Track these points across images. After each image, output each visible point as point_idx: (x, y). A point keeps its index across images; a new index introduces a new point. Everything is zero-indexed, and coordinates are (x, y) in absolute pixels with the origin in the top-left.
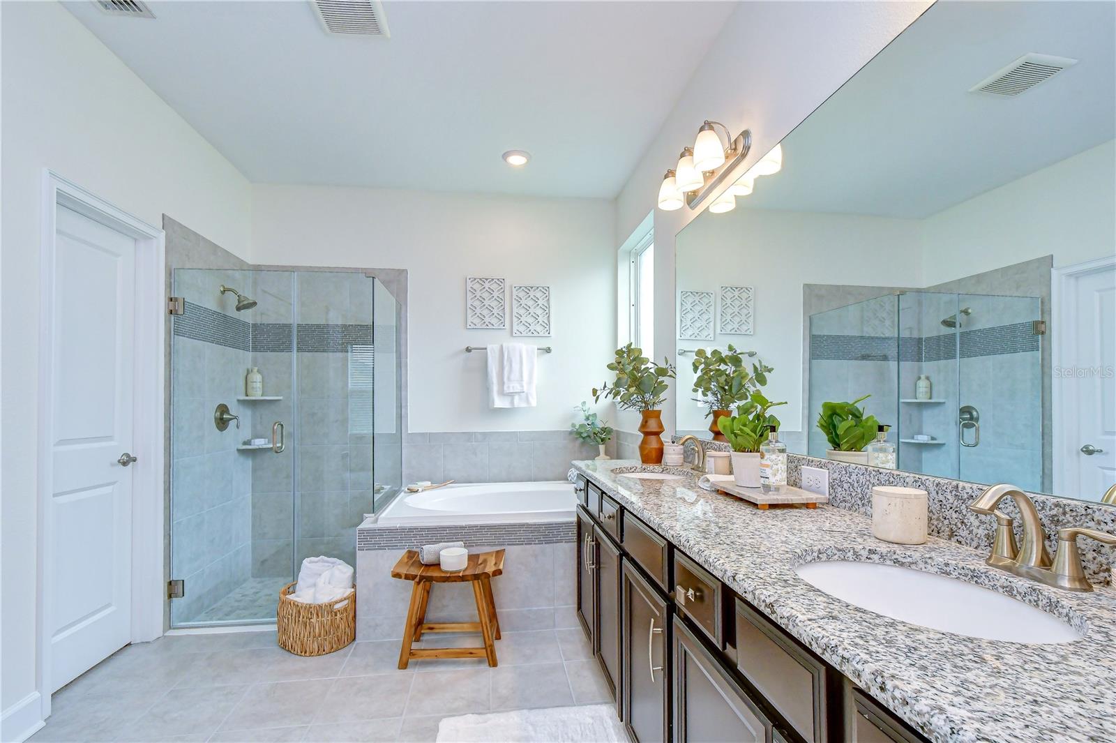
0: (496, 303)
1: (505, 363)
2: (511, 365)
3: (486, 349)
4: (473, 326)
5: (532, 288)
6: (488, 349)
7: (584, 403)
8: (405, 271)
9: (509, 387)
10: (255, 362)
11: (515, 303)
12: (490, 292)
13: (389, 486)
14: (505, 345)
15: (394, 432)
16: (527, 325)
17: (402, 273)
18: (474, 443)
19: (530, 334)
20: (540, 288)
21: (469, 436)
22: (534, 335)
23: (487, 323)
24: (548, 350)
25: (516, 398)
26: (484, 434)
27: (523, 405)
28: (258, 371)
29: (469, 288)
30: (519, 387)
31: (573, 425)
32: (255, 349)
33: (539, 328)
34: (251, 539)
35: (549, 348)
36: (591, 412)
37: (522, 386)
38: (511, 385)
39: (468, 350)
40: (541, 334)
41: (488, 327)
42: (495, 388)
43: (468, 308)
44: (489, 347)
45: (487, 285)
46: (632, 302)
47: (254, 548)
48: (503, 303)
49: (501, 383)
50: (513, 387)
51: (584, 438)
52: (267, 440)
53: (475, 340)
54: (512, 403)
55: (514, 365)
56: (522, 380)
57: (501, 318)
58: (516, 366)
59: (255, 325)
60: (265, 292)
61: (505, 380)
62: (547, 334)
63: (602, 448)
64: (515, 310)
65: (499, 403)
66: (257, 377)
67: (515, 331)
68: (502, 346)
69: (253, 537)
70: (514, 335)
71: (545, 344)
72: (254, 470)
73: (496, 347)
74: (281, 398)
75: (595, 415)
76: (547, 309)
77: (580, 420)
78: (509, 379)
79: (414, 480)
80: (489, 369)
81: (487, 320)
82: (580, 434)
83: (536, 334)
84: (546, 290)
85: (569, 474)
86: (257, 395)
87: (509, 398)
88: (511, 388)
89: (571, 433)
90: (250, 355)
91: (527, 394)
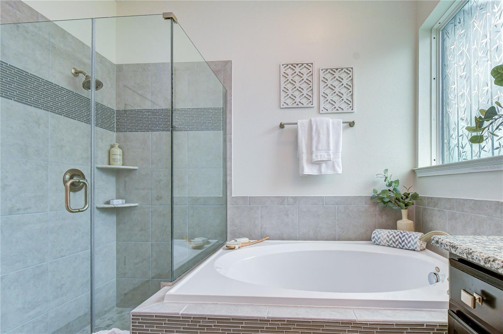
0: (305, 85)
1: (314, 134)
2: (319, 137)
3: (296, 124)
4: (285, 106)
5: (337, 69)
6: (299, 124)
7: (387, 170)
8: (231, 62)
9: (317, 156)
10: (118, 140)
11: (322, 85)
12: (300, 75)
13: (216, 241)
14: (313, 119)
15: (221, 196)
16: (333, 103)
17: (227, 63)
18: (286, 206)
19: (335, 111)
20: (344, 70)
21: (282, 200)
22: (338, 112)
23: (297, 103)
24: (352, 124)
25: (324, 165)
26: (295, 199)
27: (330, 172)
28: (119, 147)
29: (282, 73)
30: (326, 157)
31: (375, 191)
32: (118, 130)
33: (343, 106)
34: (115, 276)
35: (353, 122)
36: (393, 179)
37: (330, 155)
38: (319, 154)
39: (282, 126)
40: (345, 110)
41: (299, 107)
42: (304, 157)
43: (281, 90)
44: (299, 122)
45: (297, 70)
46: (434, 75)
47: (118, 283)
48: (311, 85)
49: (310, 152)
50: (321, 156)
51: (384, 203)
52: (124, 200)
53: (287, 117)
54: (320, 170)
55: (321, 136)
56: (329, 150)
57: (309, 97)
58: (323, 137)
59: (118, 111)
60: (125, 86)
61: (314, 149)
62: (350, 110)
63: (404, 212)
64: (322, 90)
65: (308, 170)
66: (118, 152)
67: (321, 108)
68: (311, 121)
69: (117, 275)
70: (321, 112)
71: (350, 118)
72: (118, 224)
73: (306, 121)
74: (136, 168)
75: (397, 182)
76: (350, 87)
77: (382, 186)
78: (317, 148)
79: (236, 236)
80: (299, 141)
81: (297, 100)
82: (382, 199)
83: (340, 111)
84: (349, 71)
85: (373, 236)
86: (118, 165)
87: (317, 167)
88: (319, 157)
89: (372, 198)
90: (115, 134)
91: (333, 163)
